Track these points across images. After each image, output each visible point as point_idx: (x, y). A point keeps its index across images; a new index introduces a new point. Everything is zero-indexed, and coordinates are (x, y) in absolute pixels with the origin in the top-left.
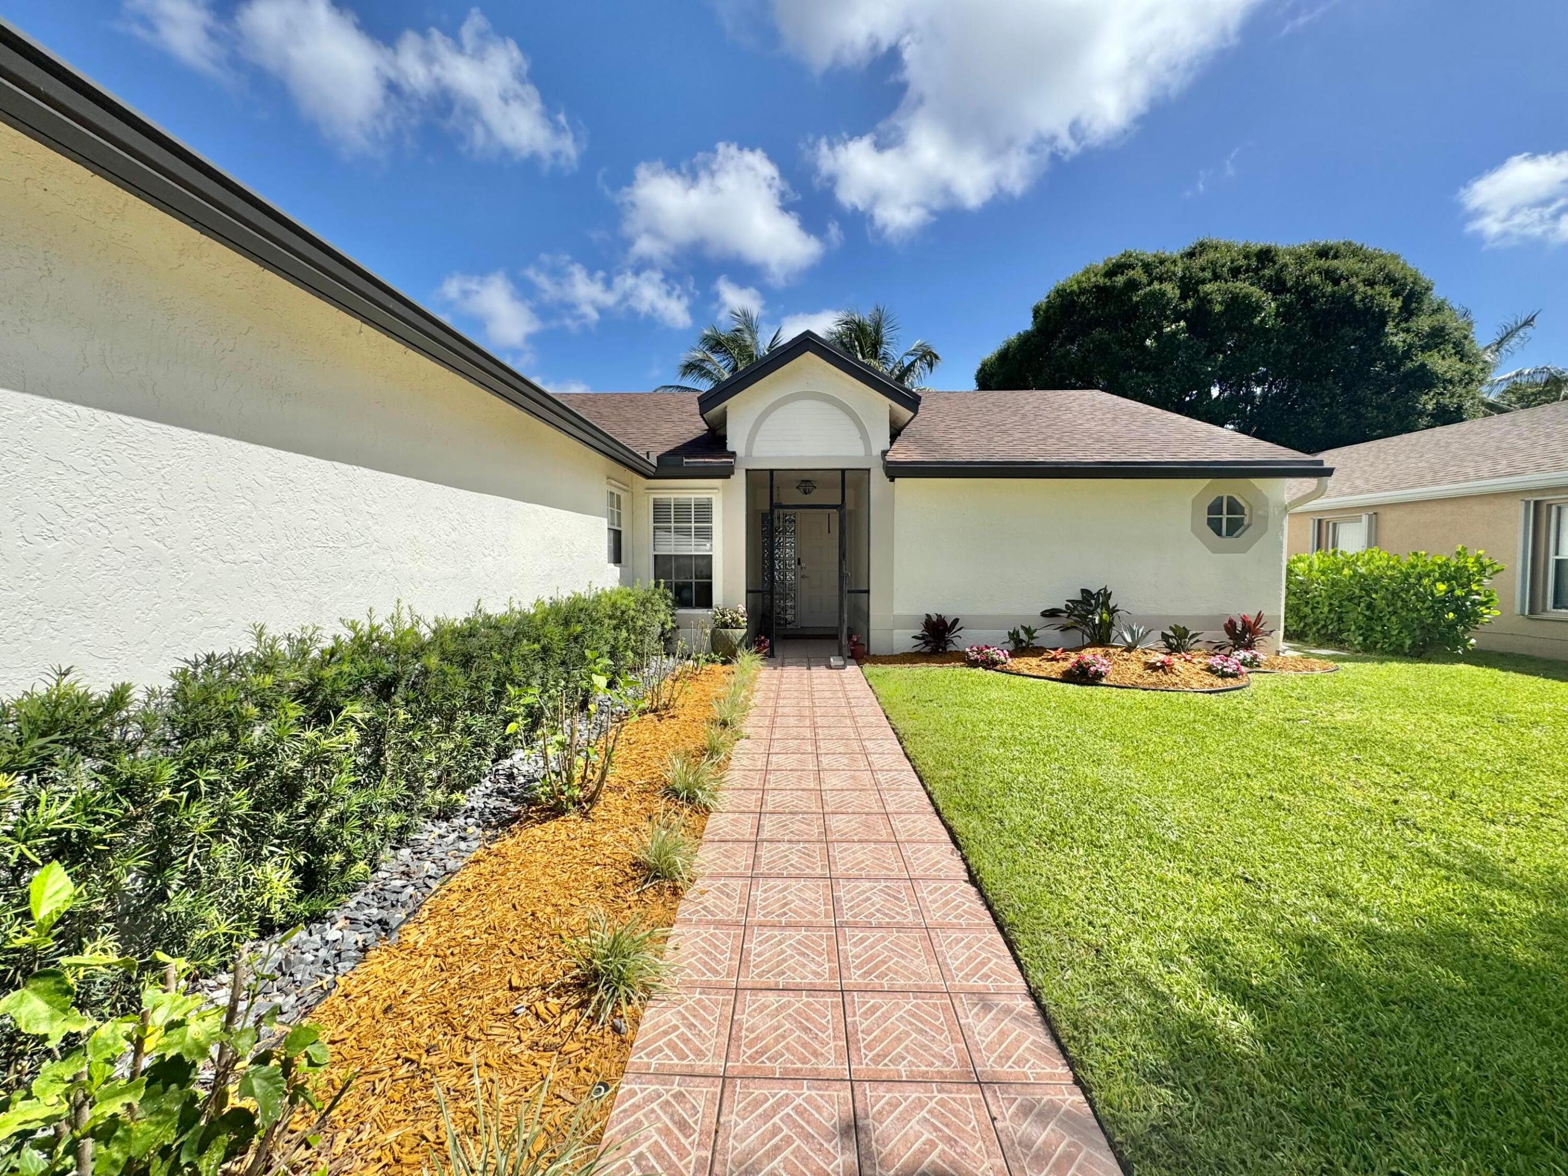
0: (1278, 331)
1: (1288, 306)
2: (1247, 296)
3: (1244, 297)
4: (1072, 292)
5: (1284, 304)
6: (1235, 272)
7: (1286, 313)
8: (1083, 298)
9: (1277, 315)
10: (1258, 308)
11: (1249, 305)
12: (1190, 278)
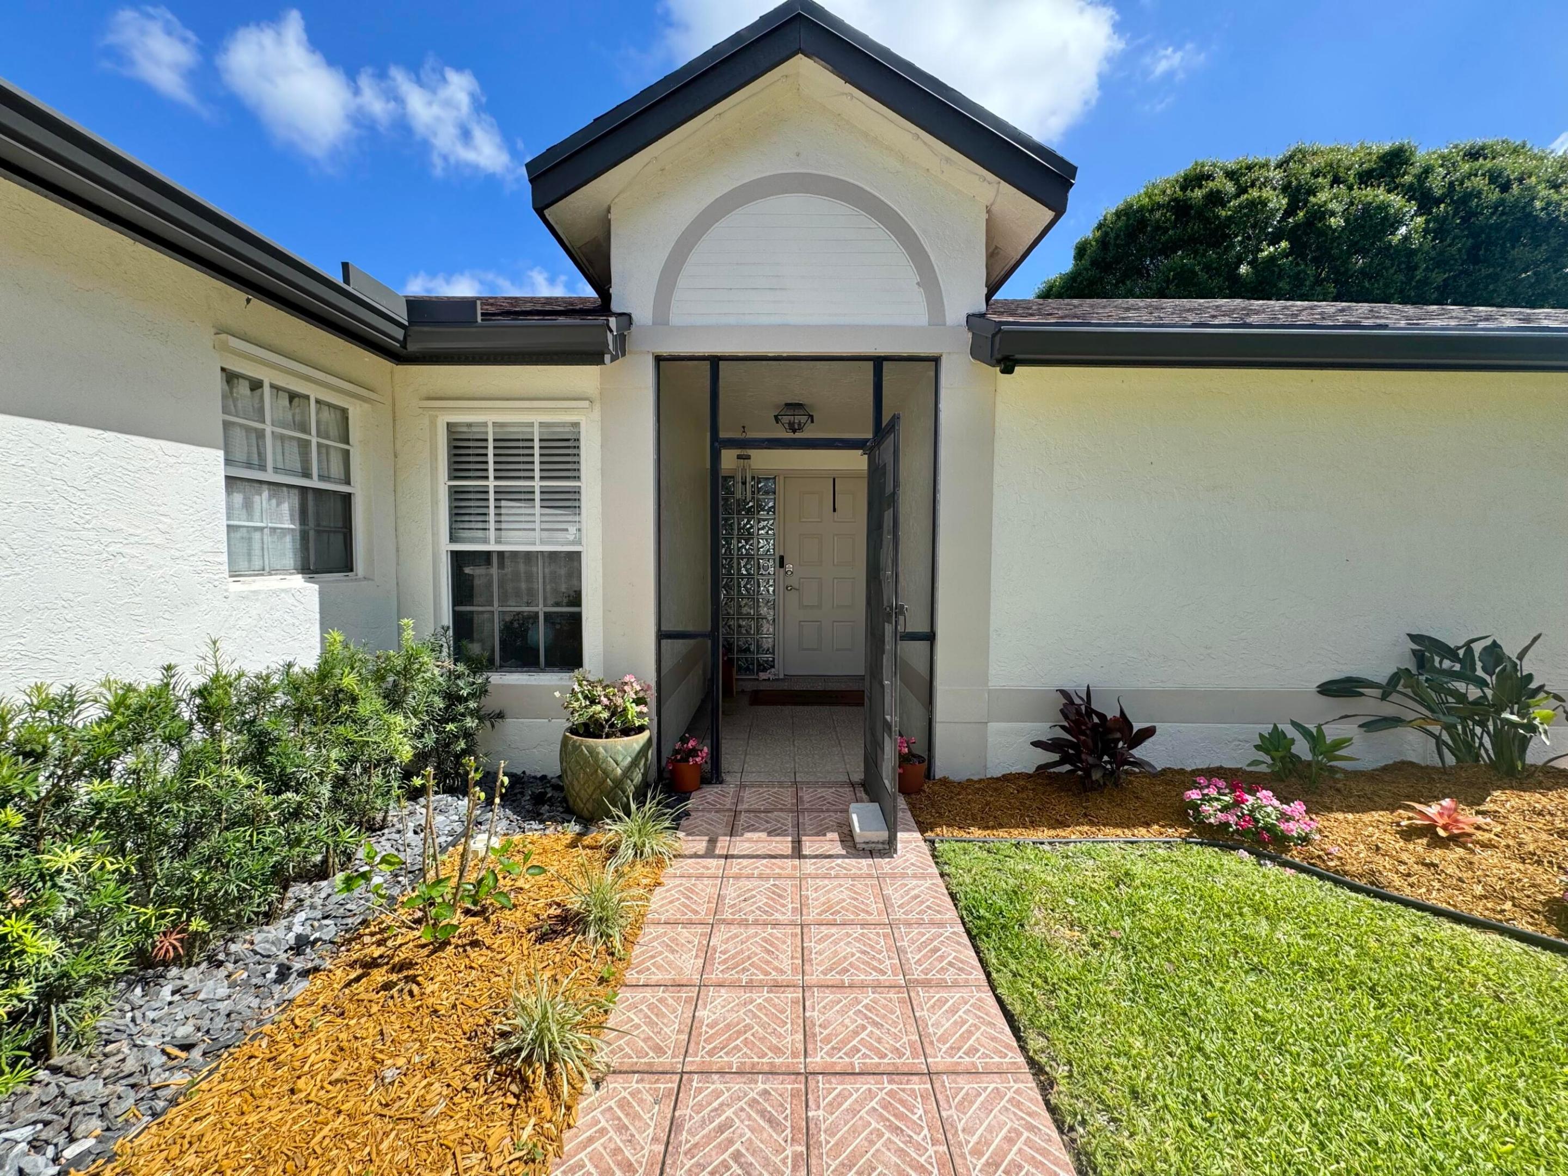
0: (1427, 253)
1: (1442, 221)
2: (1383, 207)
3: (1378, 207)
4: (1142, 209)
5: (1436, 219)
6: (1366, 178)
7: (1439, 230)
8: (1158, 215)
9: (1426, 231)
10: (1397, 222)
11: (1386, 218)
12: (1299, 187)
